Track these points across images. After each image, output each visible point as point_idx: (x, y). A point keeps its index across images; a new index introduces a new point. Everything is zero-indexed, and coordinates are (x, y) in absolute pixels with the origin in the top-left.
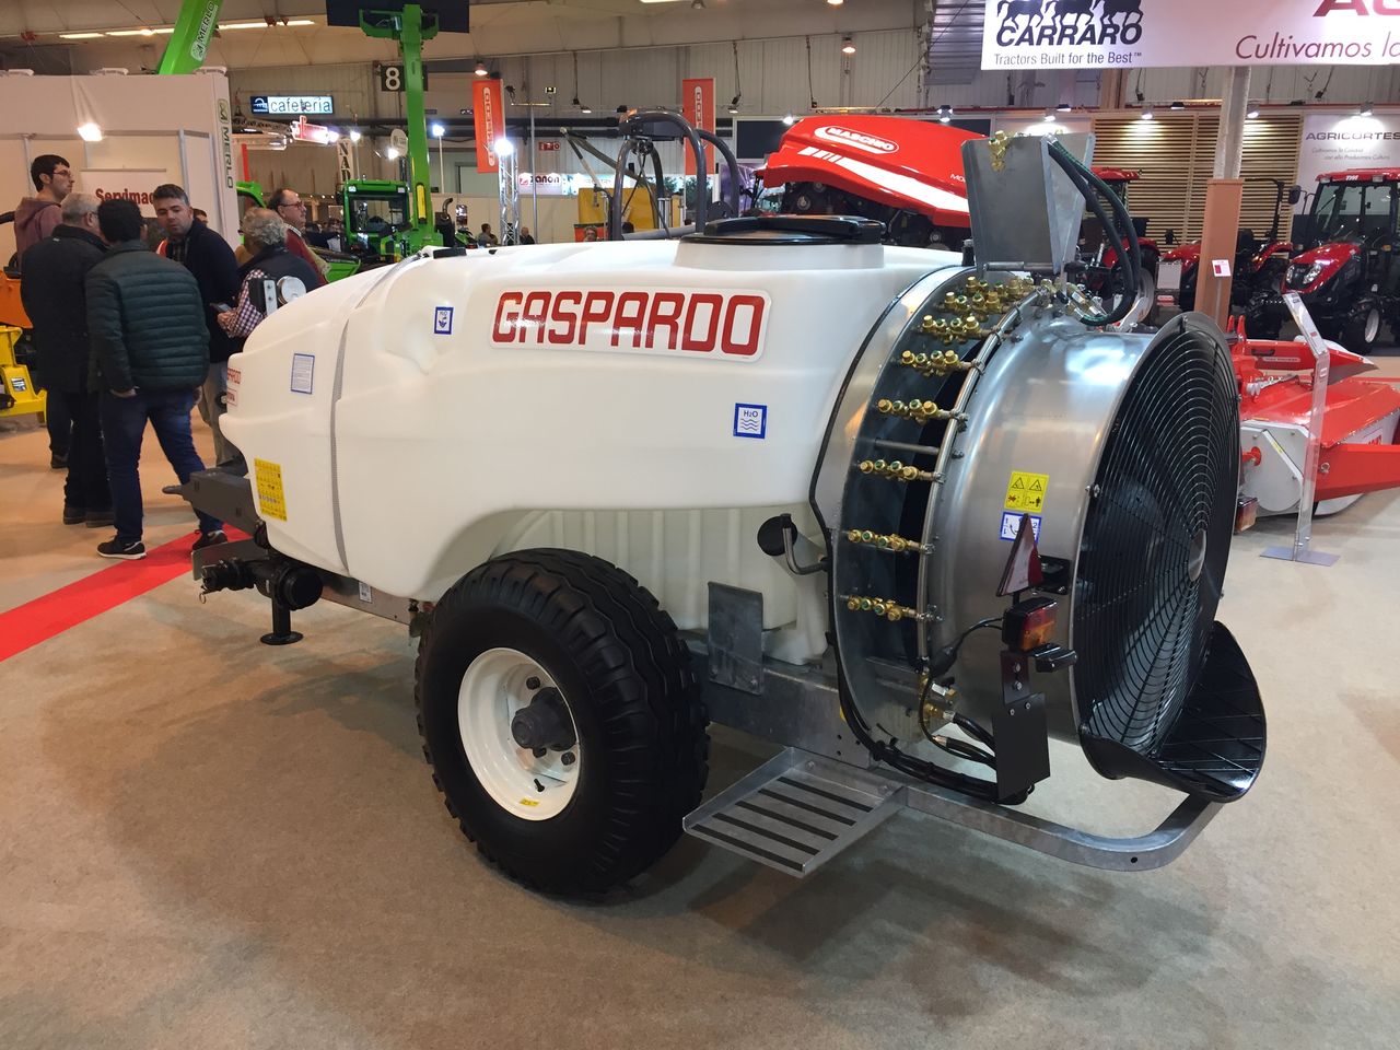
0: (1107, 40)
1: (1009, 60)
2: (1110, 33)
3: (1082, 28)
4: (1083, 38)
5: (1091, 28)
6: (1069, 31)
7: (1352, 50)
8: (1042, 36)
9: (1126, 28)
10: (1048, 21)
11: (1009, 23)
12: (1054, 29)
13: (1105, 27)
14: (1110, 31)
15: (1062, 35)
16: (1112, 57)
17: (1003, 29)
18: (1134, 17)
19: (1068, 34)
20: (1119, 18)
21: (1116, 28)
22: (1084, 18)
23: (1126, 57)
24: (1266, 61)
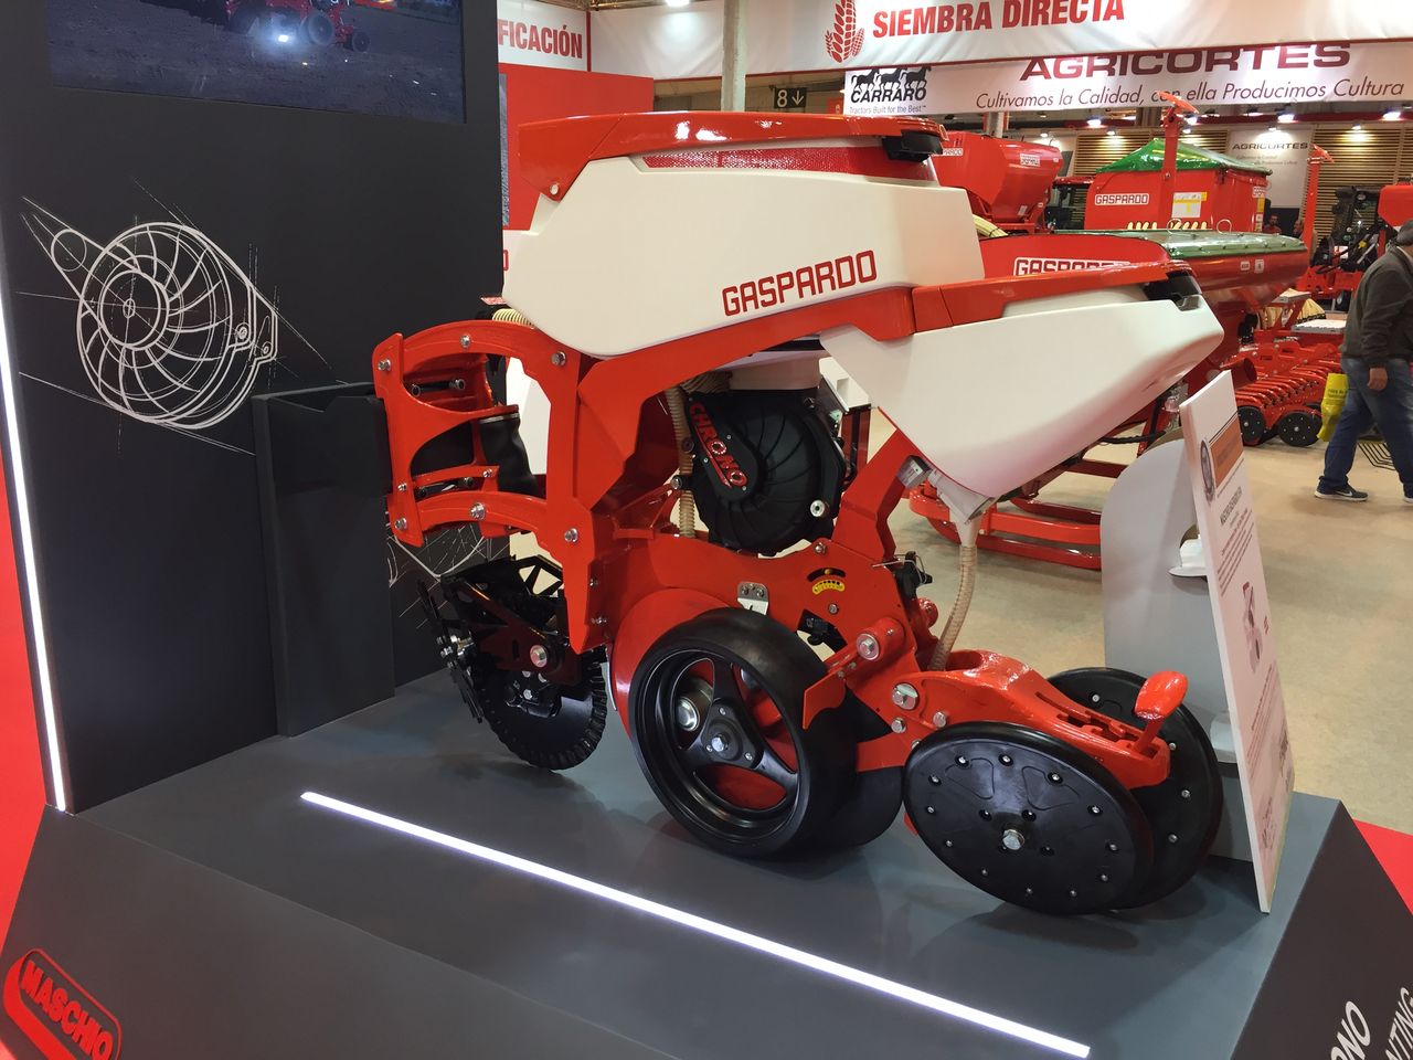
0: (908, 98)
1: (857, 111)
2: (910, 94)
3: (895, 91)
4: (895, 97)
5: (899, 91)
6: (888, 93)
7: (1042, 101)
8: (874, 96)
9: (918, 91)
10: (877, 88)
11: (857, 89)
12: (880, 92)
13: (907, 90)
14: (909, 92)
15: (884, 96)
16: (911, 108)
17: (855, 92)
18: (922, 84)
19: (886, 95)
20: (914, 85)
21: (912, 90)
22: (896, 84)
23: (917, 109)
24: (994, 109)
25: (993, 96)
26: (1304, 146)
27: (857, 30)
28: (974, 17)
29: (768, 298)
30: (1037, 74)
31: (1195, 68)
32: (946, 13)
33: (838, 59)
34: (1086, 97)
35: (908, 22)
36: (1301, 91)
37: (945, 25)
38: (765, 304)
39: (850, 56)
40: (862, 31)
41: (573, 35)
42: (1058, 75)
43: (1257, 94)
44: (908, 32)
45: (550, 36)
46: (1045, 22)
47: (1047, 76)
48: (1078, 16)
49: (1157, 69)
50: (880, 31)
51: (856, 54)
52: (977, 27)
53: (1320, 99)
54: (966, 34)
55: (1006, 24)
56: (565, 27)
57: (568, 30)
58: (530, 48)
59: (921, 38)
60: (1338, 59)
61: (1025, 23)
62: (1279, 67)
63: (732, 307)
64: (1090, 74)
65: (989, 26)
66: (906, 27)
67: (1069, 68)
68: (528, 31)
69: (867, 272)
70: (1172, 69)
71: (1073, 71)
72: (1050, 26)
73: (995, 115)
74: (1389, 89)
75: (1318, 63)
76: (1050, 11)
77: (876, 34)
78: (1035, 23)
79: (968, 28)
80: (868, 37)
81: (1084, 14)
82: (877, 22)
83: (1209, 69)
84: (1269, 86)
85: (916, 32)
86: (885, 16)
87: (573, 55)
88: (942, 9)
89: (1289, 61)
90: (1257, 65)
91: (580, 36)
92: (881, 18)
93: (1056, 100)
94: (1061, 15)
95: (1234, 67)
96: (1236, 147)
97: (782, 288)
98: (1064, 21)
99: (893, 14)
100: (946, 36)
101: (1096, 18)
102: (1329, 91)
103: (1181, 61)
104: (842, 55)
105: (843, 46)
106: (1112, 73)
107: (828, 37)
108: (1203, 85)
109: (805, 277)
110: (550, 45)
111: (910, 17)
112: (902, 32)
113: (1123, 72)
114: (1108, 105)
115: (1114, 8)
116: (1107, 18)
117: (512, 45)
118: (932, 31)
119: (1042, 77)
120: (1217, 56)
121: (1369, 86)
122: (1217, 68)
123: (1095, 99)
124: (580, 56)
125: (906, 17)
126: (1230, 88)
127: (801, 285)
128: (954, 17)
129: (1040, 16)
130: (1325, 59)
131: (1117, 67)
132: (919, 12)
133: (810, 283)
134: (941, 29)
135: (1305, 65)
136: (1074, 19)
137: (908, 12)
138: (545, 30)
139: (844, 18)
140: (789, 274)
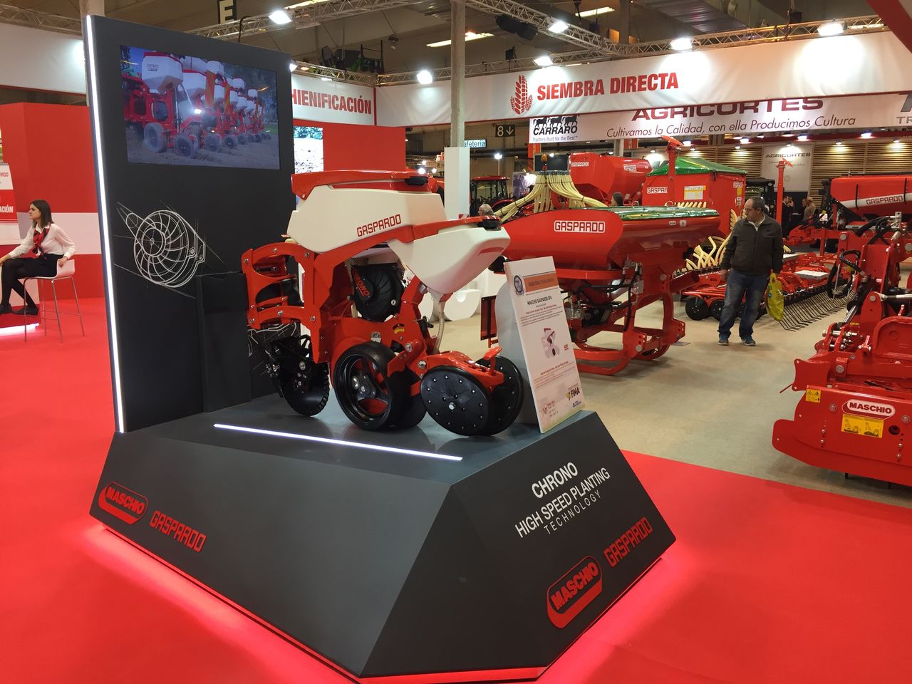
0: (567, 132)
1: (537, 140)
2: (568, 129)
3: (559, 128)
4: (559, 132)
5: (562, 128)
6: (555, 129)
7: (645, 132)
8: (547, 131)
9: (572, 128)
10: (548, 126)
11: (537, 127)
12: (550, 128)
13: (566, 127)
14: (567, 129)
15: (553, 131)
16: (569, 138)
17: (535, 129)
18: (575, 124)
19: (554, 130)
20: (570, 124)
21: (570, 127)
22: (560, 124)
23: (573, 138)
24: (617, 138)
25: (616, 130)
26: (808, 155)
27: (528, 96)
28: (594, 88)
29: (371, 230)
30: (641, 117)
31: (733, 111)
32: (578, 86)
33: (518, 112)
34: (671, 130)
35: (557, 91)
36: (796, 124)
37: (578, 93)
38: (370, 232)
39: (525, 111)
40: (531, 96)
41: (366, 101)
42: (654, 117)
43: (770, 126)
44: (557, 97)
45: (352, 102)
46: (634, 90)
47: (648, 118)
48: (653, 86)
49: (712, 113)
50: (542, 96)
51: (528, 110)
52: (596, 94)
53: (807, 128)
54: (590, 98)
55: (612, 91)
56: (361, 97)
57: (363, 99)
58: (341, 109)
59: (565, 100)
60: (816, 105)
61: (623, 91)
62: (782, 110)
63: (360, 234)
64: (672, 116)
65: (603, 93)
66: (556, 94)
67: (660, 113)
68: (339, 99)
69: (398, 221)
70: (720, 112)
71: (662, 115)
72: (637, 92)
73: (618, 141)
74: (847, 122)
75: (805, 108)
76: (637, 84)
77: (539, 98)
78: (628, 91)
79: (591, 94)
80: (535, 99)
81: (656, 85)
82: (540, 91)
83: (742, 112)
84: (777, 121)
85: (561, 97)
86: (544, 88)
87: (366, 112)
88: (576, 84)
89: (788, 106)
90: (769, 109)
91: (370, 102)
92: (542, 89)
93: (653, 132)
94: (643, 86)
95: (756, 111)
96: (768, 156)
97: (374, 227)
98: (645, 89)
99: (548, 87)
100: (579, 99)
101: (663, 87)
102: (812, 123)
103: (724, 109)
104: (520, 110)
105: (521, 105)
106: (685, 116)
107: (512, 100)
108: (739, 122)
109: (381, 223)
110: (352, 107)
111: (558, 88)
112: (554, 97)
113: (692, 115)
114: (684, 134)
115: (673, 82)
116: (669, 87)
117: (330, 108)
118: (571, 96)
119: (644, 119)
120: (746, 105)
121: (835, 120)
122: (747, 112)
123: (676, 131)
124: (370, 113)
125: (556, 88)
126: (754, 123)
127: (380, 226)
128: (583, 88)
129: (631, 87)
130: (809, 105)
131: (688, 112)
132: (563, 85)
133: (382, 225)
134: (576, 95)
135: (797, 109)
136: (650, 89)
137: (557, 86)
138: (349, 99)
139: (521, 90)
140: (376, 222)
